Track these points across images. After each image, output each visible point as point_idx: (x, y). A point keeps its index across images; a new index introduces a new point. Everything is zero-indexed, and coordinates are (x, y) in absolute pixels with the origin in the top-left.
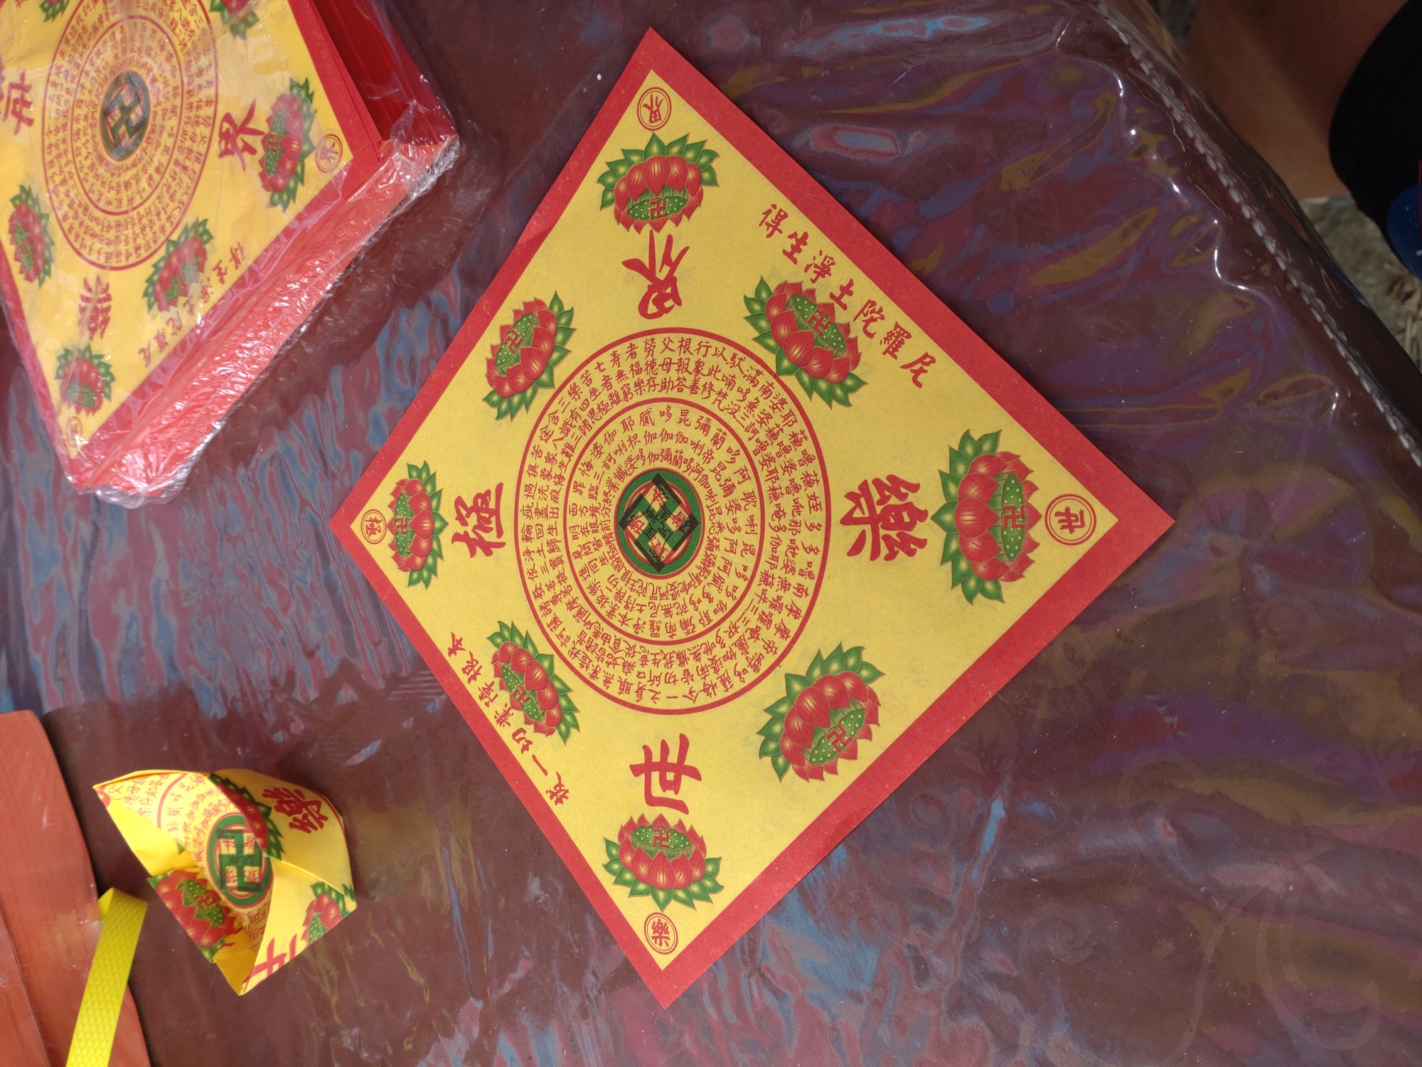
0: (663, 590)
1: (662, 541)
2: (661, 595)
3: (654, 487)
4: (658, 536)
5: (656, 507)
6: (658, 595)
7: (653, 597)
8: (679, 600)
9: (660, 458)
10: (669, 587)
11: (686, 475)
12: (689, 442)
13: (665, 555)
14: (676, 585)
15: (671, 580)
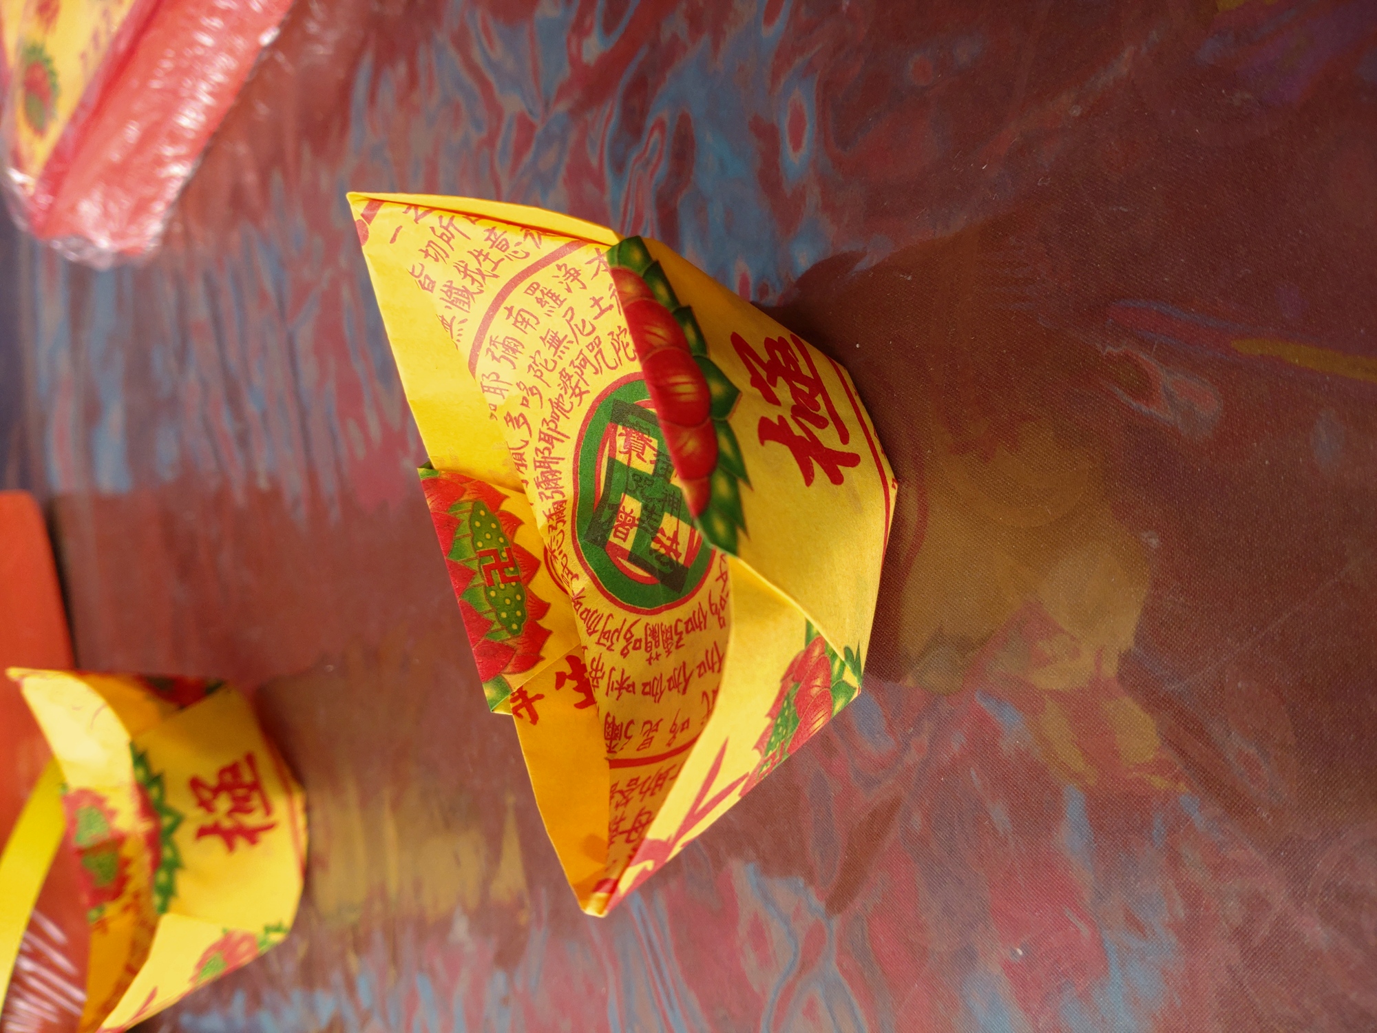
0: (589, 370)
1: (637, 464)
2: (585, 360)
3: (681, 560)
4: (648, 469)
5: (669, 523)
6: (591, 356)
7: (596, 345)
8: (554, 378)
9: (681, 627)
10: (584, 388)
11: (632, 617)
12: (639, 688)
13: (620, 442)
14: (576, 400)
15: (588, 400)
